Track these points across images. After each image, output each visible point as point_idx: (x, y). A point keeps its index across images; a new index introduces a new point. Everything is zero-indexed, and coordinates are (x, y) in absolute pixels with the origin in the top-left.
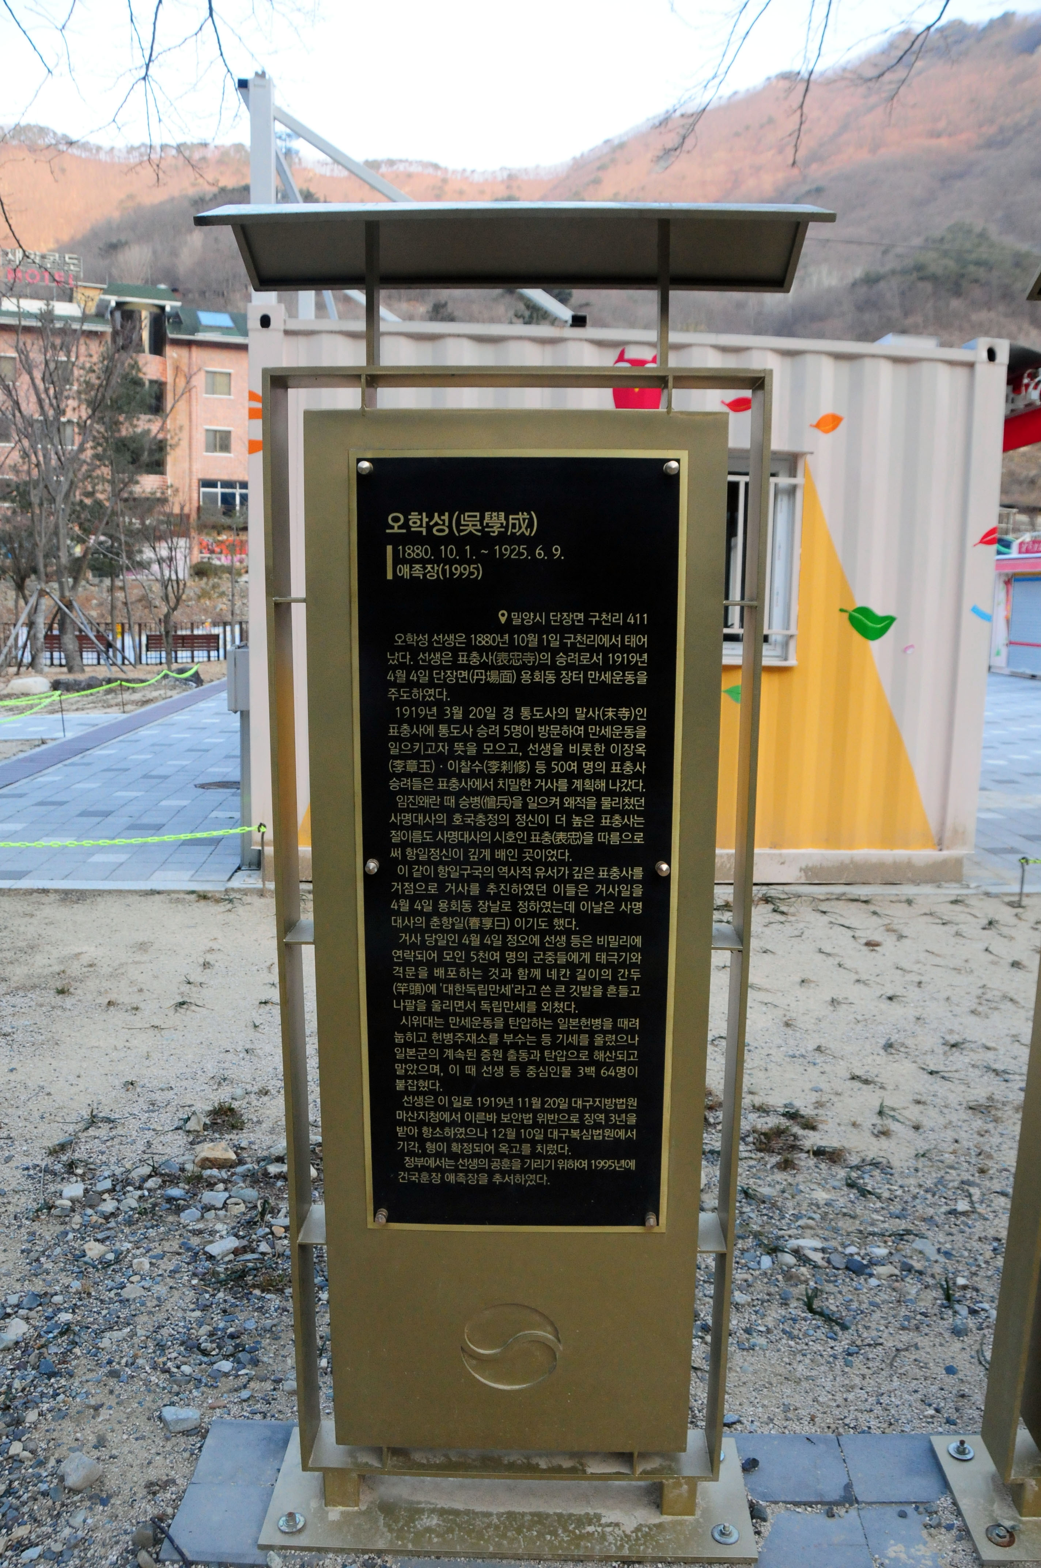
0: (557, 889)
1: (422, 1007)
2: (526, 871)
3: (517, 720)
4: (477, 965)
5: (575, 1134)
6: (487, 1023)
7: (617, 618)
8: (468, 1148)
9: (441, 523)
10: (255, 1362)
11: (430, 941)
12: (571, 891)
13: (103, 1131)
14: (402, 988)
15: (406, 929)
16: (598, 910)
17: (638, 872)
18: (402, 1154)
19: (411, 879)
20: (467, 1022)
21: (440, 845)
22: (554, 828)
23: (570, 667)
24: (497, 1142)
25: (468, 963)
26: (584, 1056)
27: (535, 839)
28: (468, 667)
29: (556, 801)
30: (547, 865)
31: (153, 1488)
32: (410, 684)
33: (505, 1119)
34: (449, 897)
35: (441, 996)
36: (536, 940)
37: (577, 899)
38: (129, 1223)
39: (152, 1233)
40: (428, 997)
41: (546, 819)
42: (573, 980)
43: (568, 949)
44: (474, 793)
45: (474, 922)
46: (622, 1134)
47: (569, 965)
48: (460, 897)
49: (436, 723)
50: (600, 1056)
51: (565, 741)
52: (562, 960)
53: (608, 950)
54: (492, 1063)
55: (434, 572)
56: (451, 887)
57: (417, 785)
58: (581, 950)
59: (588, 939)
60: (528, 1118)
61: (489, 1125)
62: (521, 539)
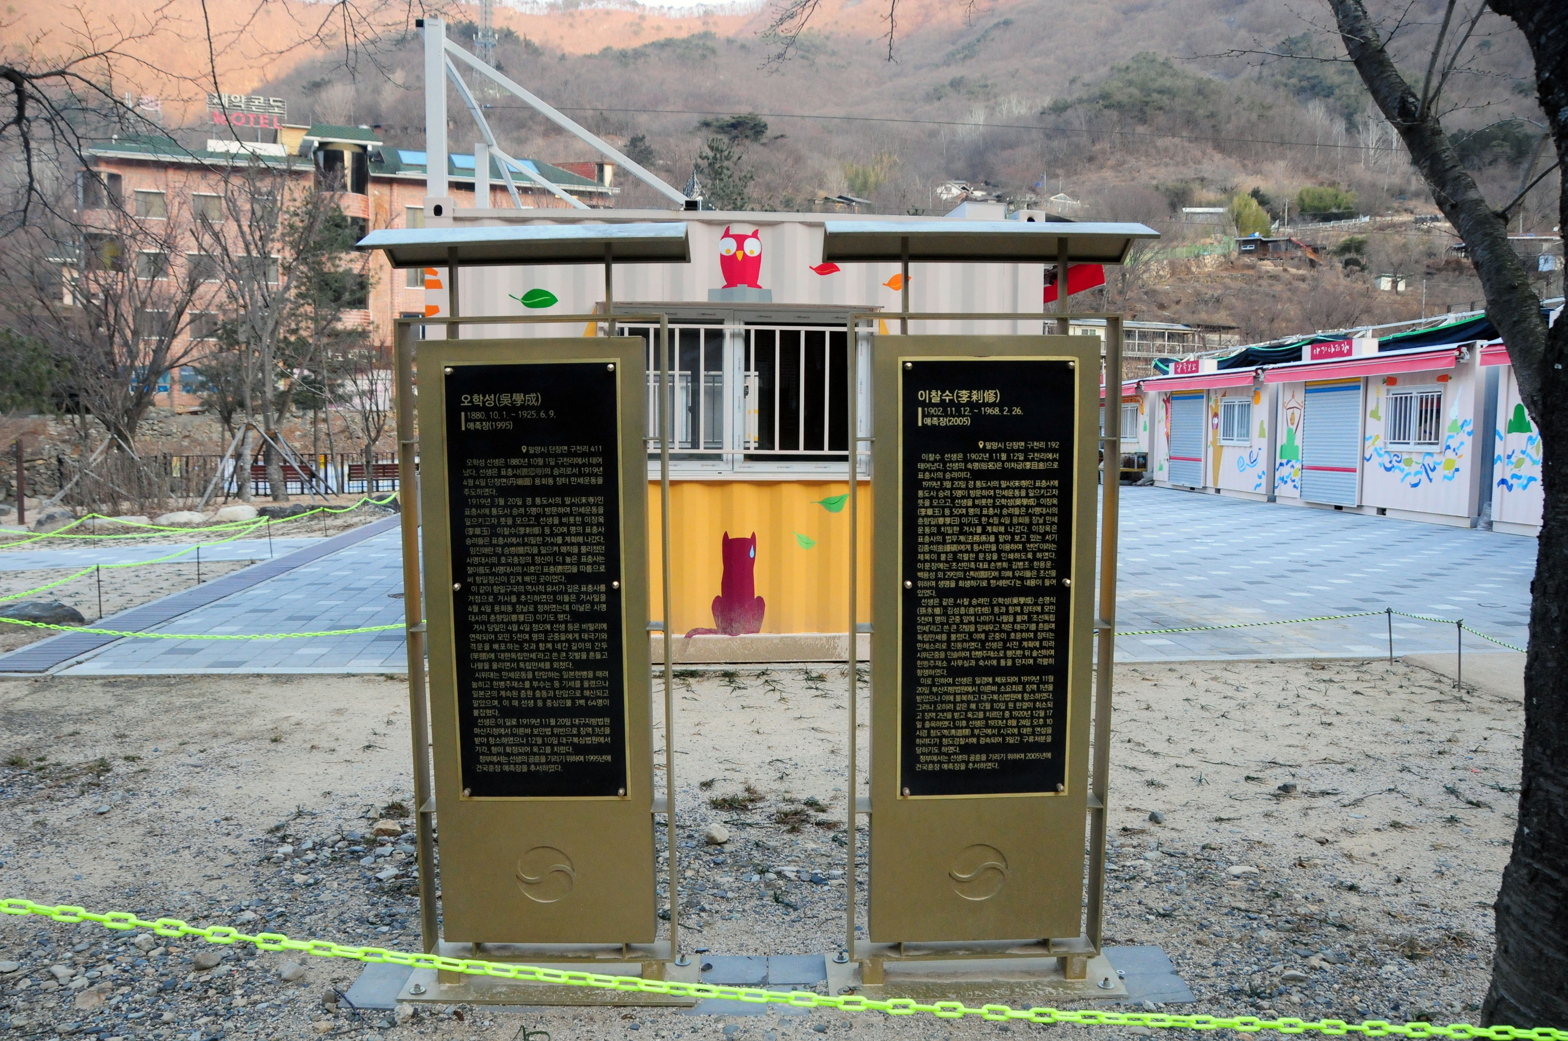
0: (559, 598)
1: (487, 667)
2: (541, 588)
3: (534, 505)
4: (517, 642)
5: (576, 740)
6: (523, 675)
7: (585, 448)
8: (515, 750)
9: (490, 400)
11: (490, 629)
12: (566, 599)
13: (307, 820)
14: (476, 656)
15: (477, 622)
16: (582, 609)
17: (603, 588)
18: (478, 754)
19: (479, 594)
20: (512, 675)
21: (494, 574)
22: (555, 564)
23: (561, 476)
24: (532, 746)
25: (512, 641)
26: (578, 694)
27: (546, 570)
28: (506, 477)
29: (556, 549)
30: (553, 584)
32: (476, 487)
33: (536, 732)
34: (500, 603)
35: (498, 660)
36: (548, 627)
37: (570, 603)
38: (325, 865)
40: (490, 661)
41: (550, 559)
42: (570, 649)
43: (566, 631)
44: (512, 545)
45: (514, 617)
46: (602, 740)
47: (567, 641)
48: (506, 603)
49: (490, 507)
50: (587, 693)
51: (560, 516)
52: (563, 638)
53: (588, 632)
54: (527, 699)
55: (487, 426)
56: (501, 598)
57: (481, 541)
58: (573, 632)
59: (577, 626)
60: (548, 731)
61: (527, 735)
62: (533, 408)
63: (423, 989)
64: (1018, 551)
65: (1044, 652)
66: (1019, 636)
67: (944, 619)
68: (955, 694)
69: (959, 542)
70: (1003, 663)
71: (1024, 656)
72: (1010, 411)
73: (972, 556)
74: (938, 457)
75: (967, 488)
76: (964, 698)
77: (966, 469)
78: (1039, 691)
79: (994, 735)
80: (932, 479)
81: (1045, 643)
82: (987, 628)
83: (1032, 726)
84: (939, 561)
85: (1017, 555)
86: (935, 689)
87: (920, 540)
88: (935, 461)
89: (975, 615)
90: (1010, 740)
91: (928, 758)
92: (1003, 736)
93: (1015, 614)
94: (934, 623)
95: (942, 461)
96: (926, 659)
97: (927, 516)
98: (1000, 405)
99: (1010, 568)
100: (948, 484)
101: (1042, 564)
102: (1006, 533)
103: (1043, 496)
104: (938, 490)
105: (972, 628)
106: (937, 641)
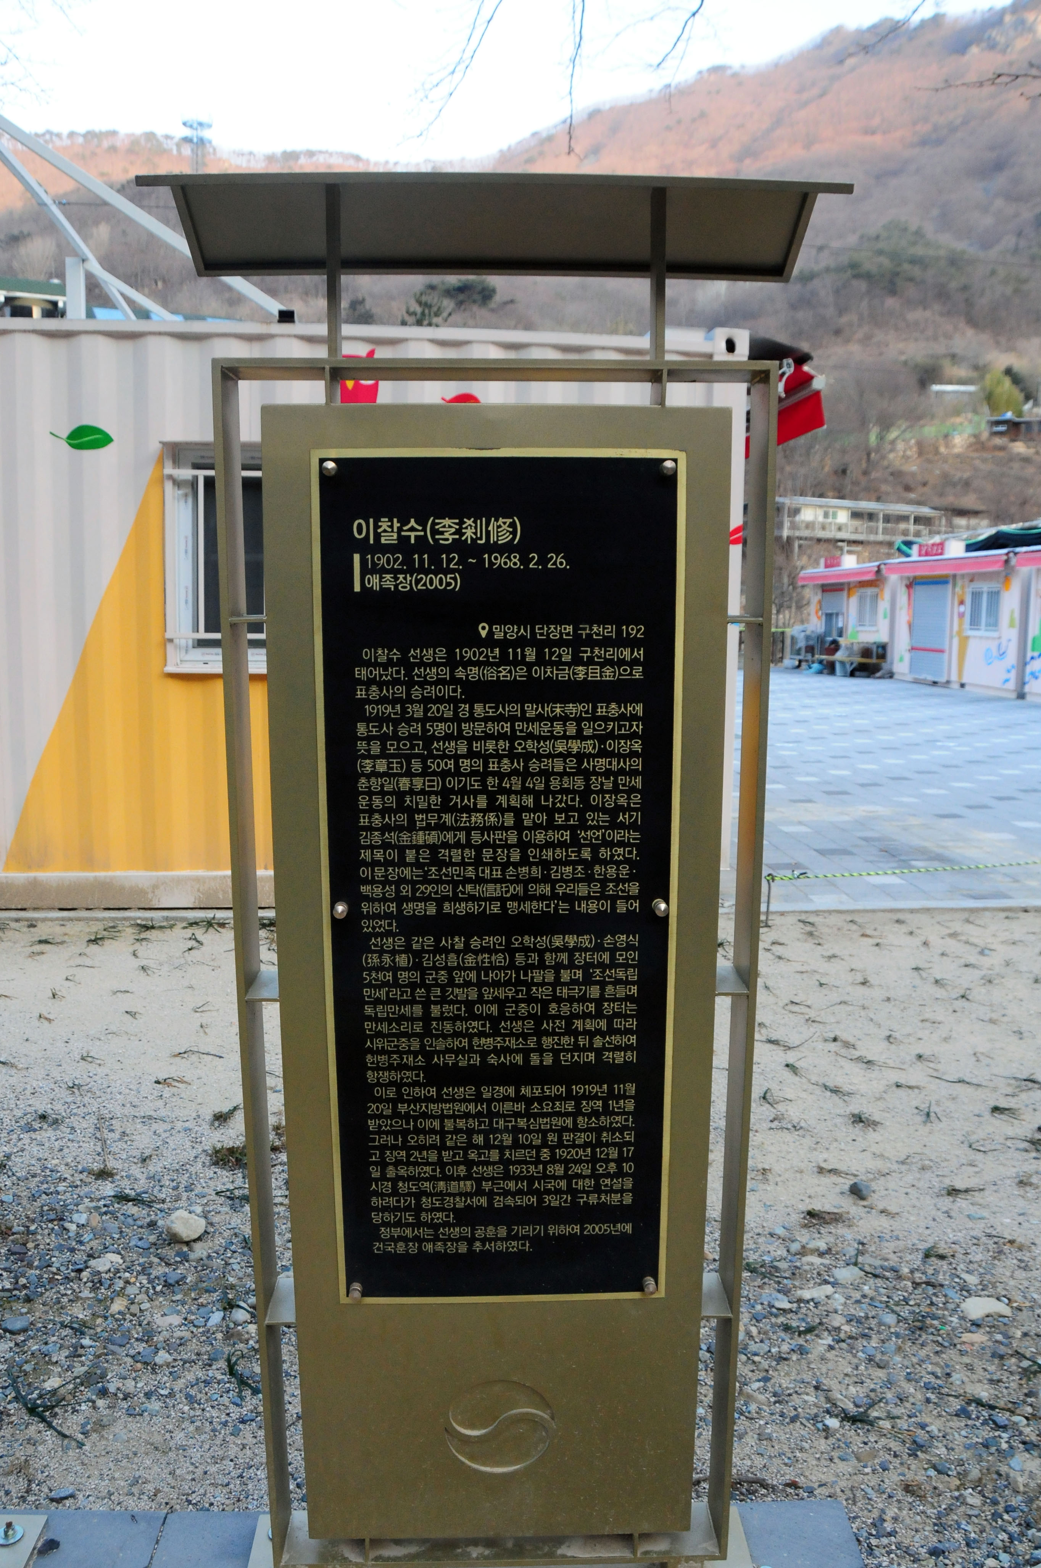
64: (562, 844)
65: (616, 1039)
66: (565, 1009)
67: (416, 976)
68: (442, 1117)
69: (441, 827)
70: (535, 1059)
71: (576, 1048)
72: (543, 560)
73: (470, 853)
74: (396, 654)
75: (456, 719)
76: (461, 1124)
77: (454, 680)
78: (607, 1111)
79: (520, 1192)
80: (383, 700)
81: (617, 1023)
82: (501, 993)
83: (594, 1175)
84: (402, 863)
85: (560, 853)
86: (402, 1108)
87: (364, 821)
88: (390, 663)
89: (478, 969)
90: (554, 1202)
91: (396, 1232)
92: (539, 1194)
93: (558, 967)
94: (396, 984)
95: (404, 662)
96: (383, 1052)
97: (375, 774)
98: (523, 549)
99: (546, 879)
100: (417, 711)
101: (612, 871)
102: (538, 808)
103: (611, 735)
104: (396, 723)
105: (473, 994)
106: (403, 1018)
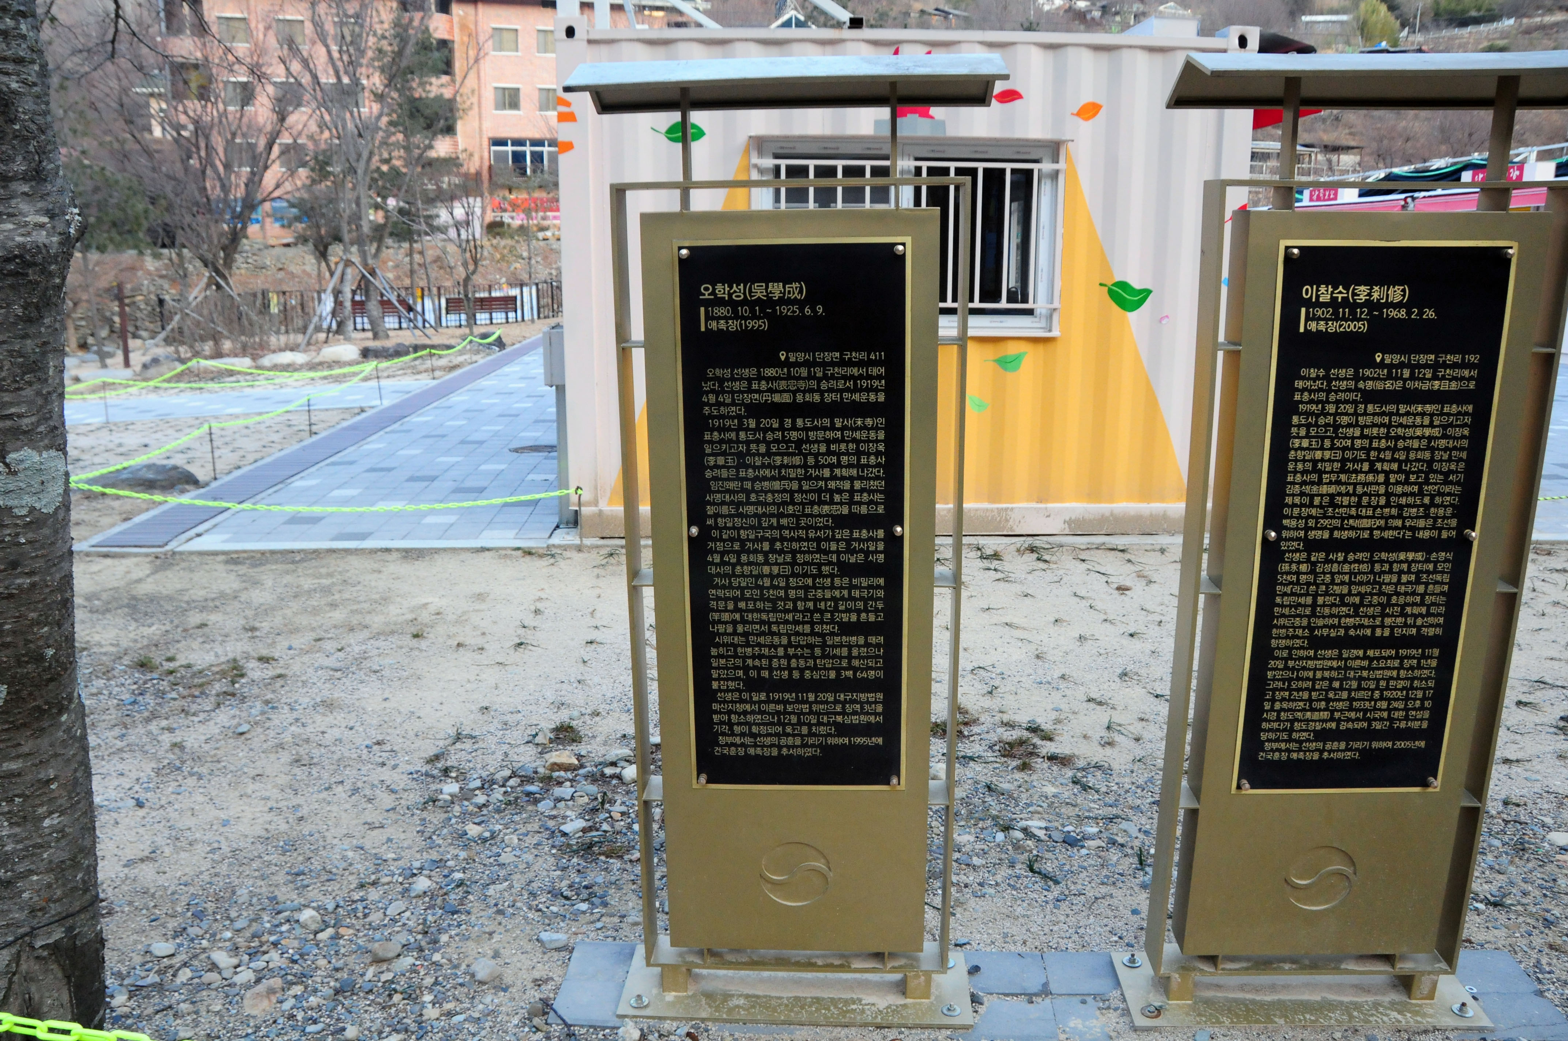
0: (824, 545)
1: (730, 629)
2: (802, 533)
3: (794, 428)
4: (769, 600)
5: (839, 719)
6: (776, 640)
7: (863, 355)
8: (763, 730)
9: (739, 291)
10: (605, 905)
11: (735, 583)
12: (833, 546)
13: (468, 745)
14: (715, 615)
15: (718, 575)
16: (853, 560)
17: (881, 533)
18: (717, 734)
19: (721, 540)
20: (761, 640)
21: (741, 515)
22: (821, 503)
23: (830, 390)
24: (784, 725)
25: (762, 599)
26: (844, 663)
27: (808, 511)
28: (758, 391)
29: (821, 483)
30: (817, 529)
31: (538, 983)
32: (719, 404)
33: (790, 708)
34: (748, 552)
35: (744, 622)
36: (810, 581)
37: (838, 552)
39: (517, 818)
40: (734, 623)
41: (814, 497)
42: (836, 609)
43: (832, 587)
44: (765, 479)
45: (766, 570)
46: (872, 719)
47: (833, 599)
48: (756, 551)
49: (737, 431)
50: (856, 663)
51: (828, 442)
52: (828, 595)
53: (860, 588)
54: (780, 669)
55: (734, 325)
56: (749, 545)
57: (724, 473)
58: (841, 588)
59: (846, 580)
60: (805, 708)
61: (778, 713)
62: (795, 302)
63: (646, 1001)
64: (1412, 494)
65: (1431, 620)
66: (1402, 600)
67: (1311, 578)
68: (1315, 670)
69: (1338, 483)
70: (1378, 632)
71: (1406, 625)
72: (1421, 313)
73: (1354, 499)
74: (1322, 373)
75: (1356, 414)
76: (1327, 674)
77: (1357, 389)
78: (1419, 667)
79: (1358, 719)
80: (1311, 402)
81: (1433, 610)
82: (1363, 589)
83: (1406, 709)
84: (1311, 505)
85: (1411, 500)
86: (1291, 664)
87: (1290, 478)
88: (1318, 378)
89: (1350, 573)
90: (1377, 726)
91: (1275, 746)
92: (1369, 721)
93: (1401, 573)
94: (1298, 583)
95: (1327, 378)
96: (1283, 627)
97: (1301, 448)
98: (1408, 306)
99: (1400, 516)
100: (1331, 408)
101: (1441, 512)
102: (1400, 471)
103: (1451, 425)
104: (1318, 416)
105: (1345, 590)
106: (1300, 605)
